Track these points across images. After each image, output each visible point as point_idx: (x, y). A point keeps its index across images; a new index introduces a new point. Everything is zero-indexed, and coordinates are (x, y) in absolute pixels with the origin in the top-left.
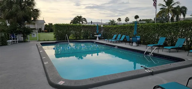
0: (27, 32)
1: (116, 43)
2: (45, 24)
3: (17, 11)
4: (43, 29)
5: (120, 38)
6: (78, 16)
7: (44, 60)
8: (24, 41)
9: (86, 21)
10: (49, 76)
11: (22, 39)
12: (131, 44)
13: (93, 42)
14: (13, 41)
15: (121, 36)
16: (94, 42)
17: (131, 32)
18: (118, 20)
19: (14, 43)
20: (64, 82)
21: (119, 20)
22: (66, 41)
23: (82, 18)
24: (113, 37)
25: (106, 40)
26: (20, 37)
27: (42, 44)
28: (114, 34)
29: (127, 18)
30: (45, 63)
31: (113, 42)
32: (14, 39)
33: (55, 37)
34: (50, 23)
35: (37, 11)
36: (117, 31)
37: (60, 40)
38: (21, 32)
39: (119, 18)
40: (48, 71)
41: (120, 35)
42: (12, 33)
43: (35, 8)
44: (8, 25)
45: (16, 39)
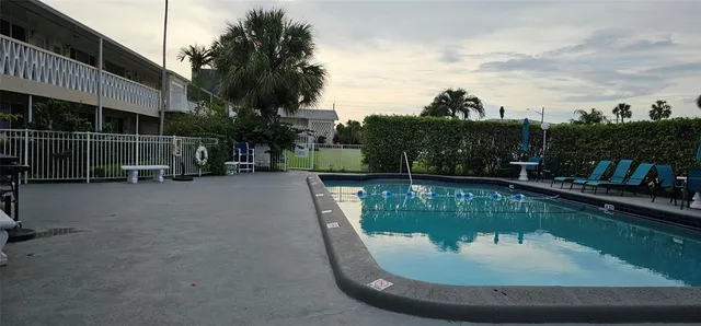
0: (282, 140)
1: (607, 194)
2: (337, 123)
3: (260, 70)
4: (330, 140)
5: (628, 176)
6: (449, 92)
7: (325, 218)
8: (273, 169)
9: (479, 108)
10: (341, 260)
11: (266, 159)
12: (679, 202)
13: (504, 185)
14: (242, 166)
15: (633, 168)
16: (507, 185)
17: (683, 149)
18: (615, 111)
19: (242, 170)
20: (390, 284)
21: (624, 110)
22: (401, 177)
23: (465, 96)
24: (591, 170)
25: (563, 179)
26: (261, 155)
27: (323, 178)
28: (598, 161)
29: (660, 103)
30: (329, 226)
31: (594, 189)
32: (243, 159)
33: (365, 162)
34: (353, 120)
35: (317, 72)
36: (611, 147)
37: (382, 170)
38: (266, 137)
39: (621, 106)
40: (336, 247)
41: (625, 163)
42: (240, 138)
43: (311, 62)
44: (232, 114)
45: (251, 160)
